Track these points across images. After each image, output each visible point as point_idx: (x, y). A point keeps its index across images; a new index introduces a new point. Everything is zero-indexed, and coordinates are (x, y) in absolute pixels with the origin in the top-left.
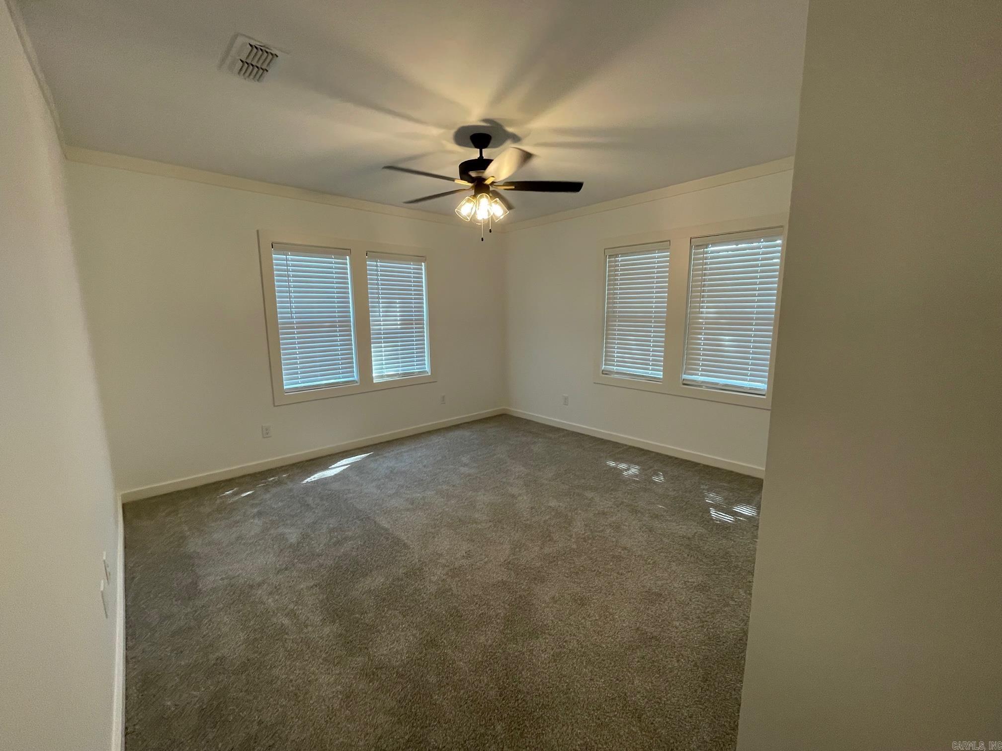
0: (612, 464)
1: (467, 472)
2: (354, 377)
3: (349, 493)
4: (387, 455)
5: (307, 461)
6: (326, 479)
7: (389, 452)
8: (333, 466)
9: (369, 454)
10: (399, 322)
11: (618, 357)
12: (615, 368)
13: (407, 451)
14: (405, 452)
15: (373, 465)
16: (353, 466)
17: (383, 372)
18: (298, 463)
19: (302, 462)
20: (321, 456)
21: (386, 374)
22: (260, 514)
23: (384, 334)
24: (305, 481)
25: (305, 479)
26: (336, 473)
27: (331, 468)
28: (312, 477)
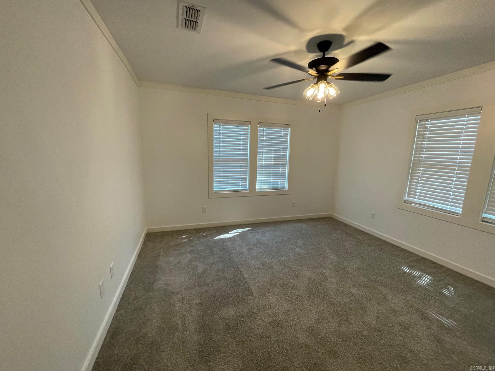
0: (406, 270)
1: (299, 252)
2: (247, 188)
3: (234, 250)
4: (258, 231)
5: (221, 227)
6: (226, 238)
7: (260, 230)
8: (231, 232)
9: (249, 229)
10: (273, 160)
11: (419, 193)
12: (416, 200)
13: (270, 231)
14: (268, 231)
15: (250, 236)
16: (240, 234)
17: (262, 186)
18: (216, 227)
19: (218, 227)
20: (228, 225)
21: (263, 187)
22: (191, 252)
23: (264, 166)
24: (216, 238)
25: (216, 237)
26: (231, 236)
27: (230, 233)
28: (220, 236)
